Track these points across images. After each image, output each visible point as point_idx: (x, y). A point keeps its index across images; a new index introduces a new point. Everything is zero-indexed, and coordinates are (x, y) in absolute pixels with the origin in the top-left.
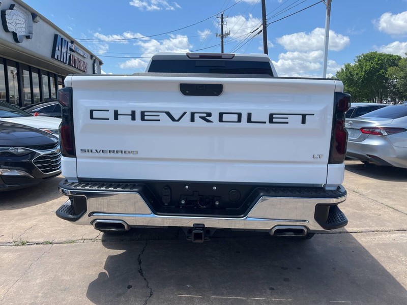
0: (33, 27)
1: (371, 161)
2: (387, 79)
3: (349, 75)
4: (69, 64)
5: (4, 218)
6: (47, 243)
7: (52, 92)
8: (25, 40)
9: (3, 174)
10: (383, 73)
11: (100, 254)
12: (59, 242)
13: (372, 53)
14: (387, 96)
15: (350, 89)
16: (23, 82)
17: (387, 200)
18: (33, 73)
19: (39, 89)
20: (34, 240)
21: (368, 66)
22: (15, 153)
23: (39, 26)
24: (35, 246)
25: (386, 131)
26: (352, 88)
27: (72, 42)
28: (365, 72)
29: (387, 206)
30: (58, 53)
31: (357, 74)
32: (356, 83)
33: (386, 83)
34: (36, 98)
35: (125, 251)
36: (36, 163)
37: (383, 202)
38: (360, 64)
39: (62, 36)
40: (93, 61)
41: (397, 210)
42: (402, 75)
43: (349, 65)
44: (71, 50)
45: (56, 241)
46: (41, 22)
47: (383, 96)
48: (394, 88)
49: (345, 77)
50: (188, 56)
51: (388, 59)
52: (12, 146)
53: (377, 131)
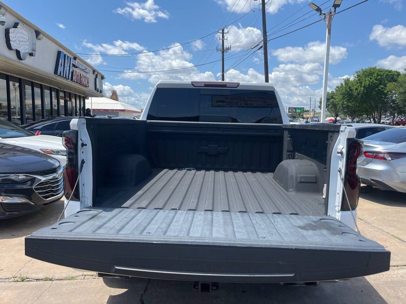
0: (37, 45)
1: (375, 185)
2: (386, 94)
3: (348, 90)
4: (72, 79)
5: (4, 249)
6: (46, 279)
7: (53, 104)
8: (28, 57)
9: (3, 202)
10: (382, 88)
11: (101, 294)
12: (59, 278)
13: (371, 68)
14: (386, 111)
15: (350, 104)
16: (25, 96)
17: (392, 229)
18: (35, 88)
19: (40, 101)
20: (34, 276)
21: (367, 82)
22: (16, 180)
23: (42, 43)
24: (35, 283)
25: (390, 156)
26: (350, 102)
27: (75, 58)
28: (364, 87)
29: (392, 236)
30: (60, 69)
31: (356, 89)
32: (356, 98)
33: (385, 98)
34: (38, 109)
35: (127, 290)
36: (36, 189)
37: (389, 231)
38: (359, 80)
39: (65, 53)
40: (95, 76)
41: (403, 241)
42: (402, 90)
43: (348, 80)
44: (74, 66)
45: (57, 276)
46: (45, 40)
47: (382, 111)
48: (394, 103)
49: (345, 92)
50: (193, 85)
51: (387, 75)
52: (14, 173)
53: (381, 155)
